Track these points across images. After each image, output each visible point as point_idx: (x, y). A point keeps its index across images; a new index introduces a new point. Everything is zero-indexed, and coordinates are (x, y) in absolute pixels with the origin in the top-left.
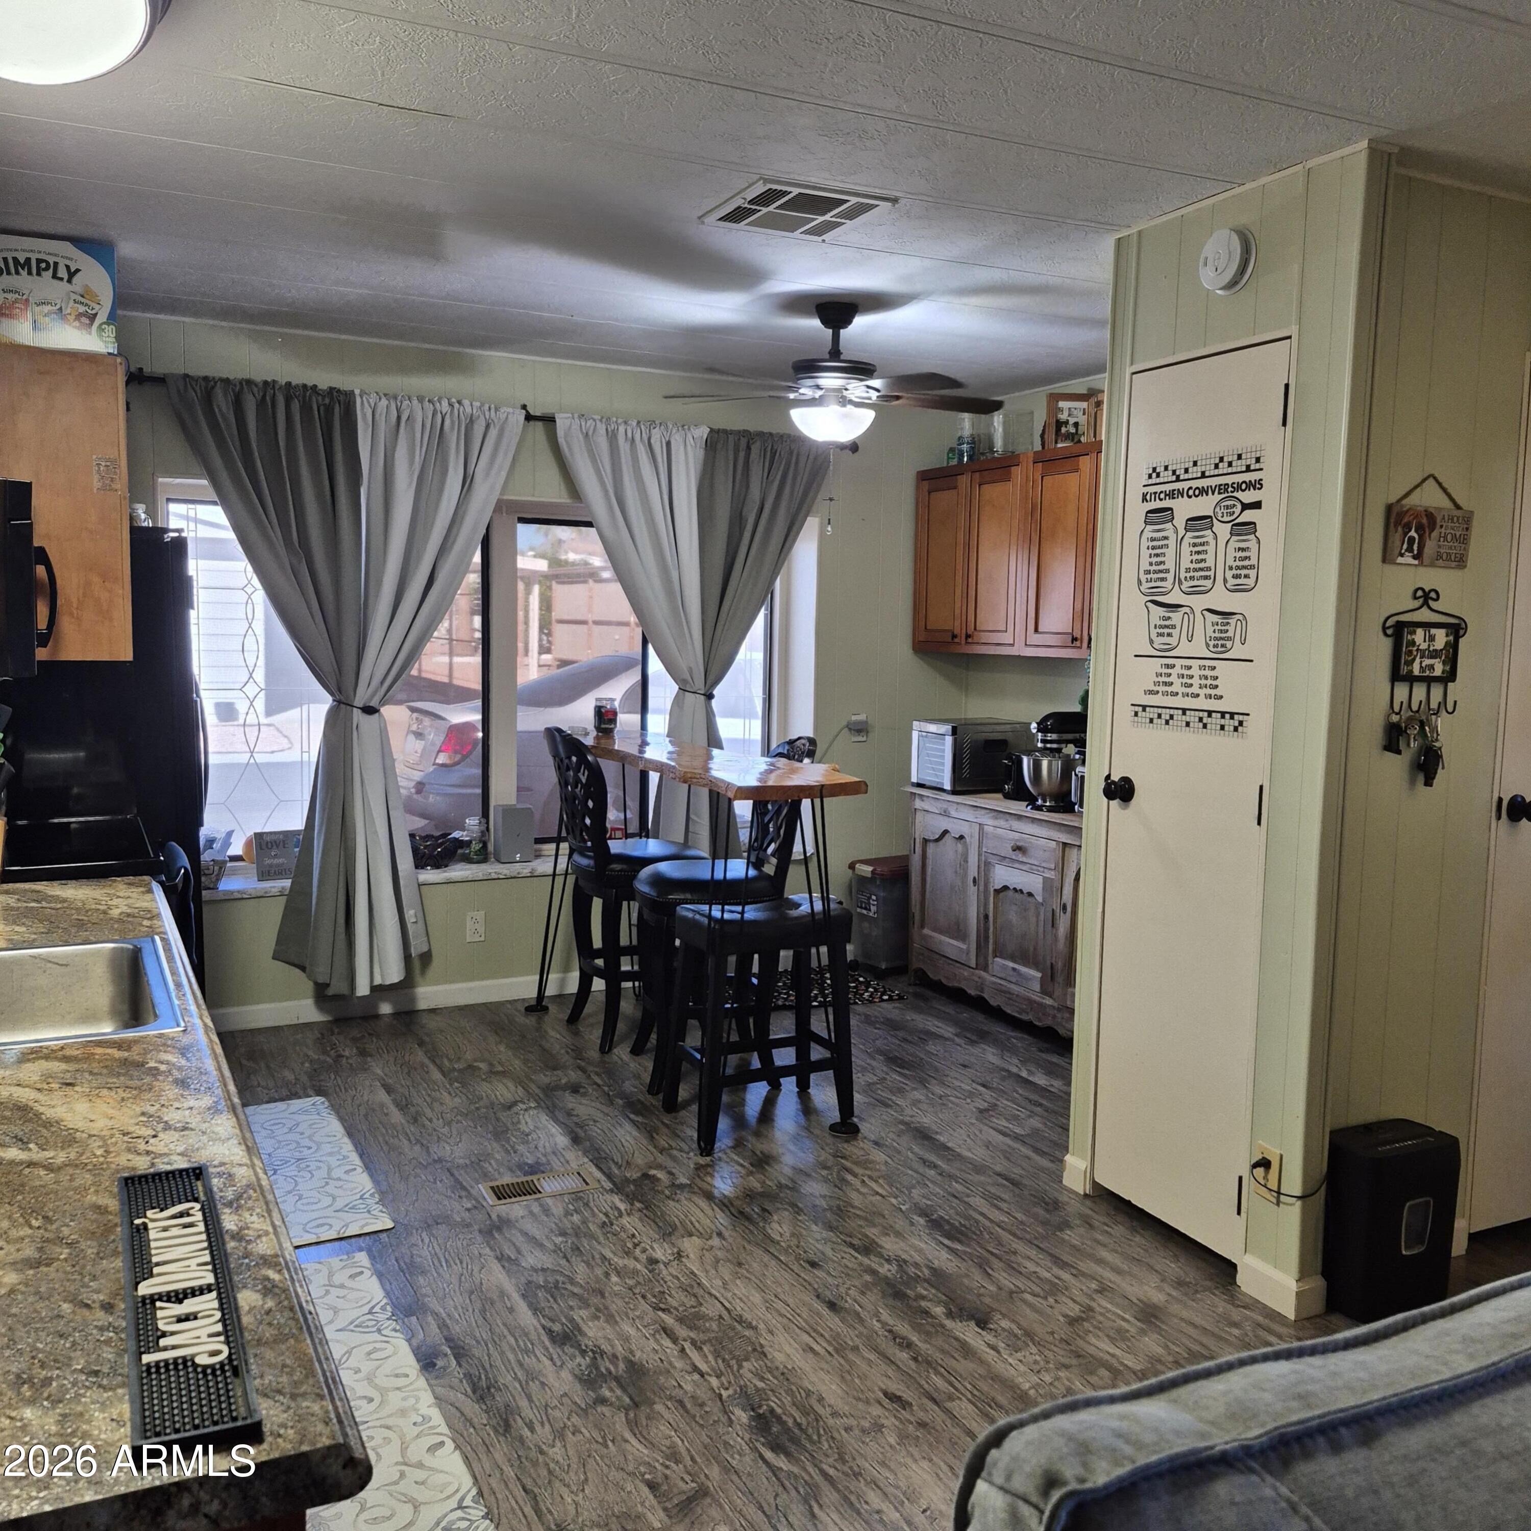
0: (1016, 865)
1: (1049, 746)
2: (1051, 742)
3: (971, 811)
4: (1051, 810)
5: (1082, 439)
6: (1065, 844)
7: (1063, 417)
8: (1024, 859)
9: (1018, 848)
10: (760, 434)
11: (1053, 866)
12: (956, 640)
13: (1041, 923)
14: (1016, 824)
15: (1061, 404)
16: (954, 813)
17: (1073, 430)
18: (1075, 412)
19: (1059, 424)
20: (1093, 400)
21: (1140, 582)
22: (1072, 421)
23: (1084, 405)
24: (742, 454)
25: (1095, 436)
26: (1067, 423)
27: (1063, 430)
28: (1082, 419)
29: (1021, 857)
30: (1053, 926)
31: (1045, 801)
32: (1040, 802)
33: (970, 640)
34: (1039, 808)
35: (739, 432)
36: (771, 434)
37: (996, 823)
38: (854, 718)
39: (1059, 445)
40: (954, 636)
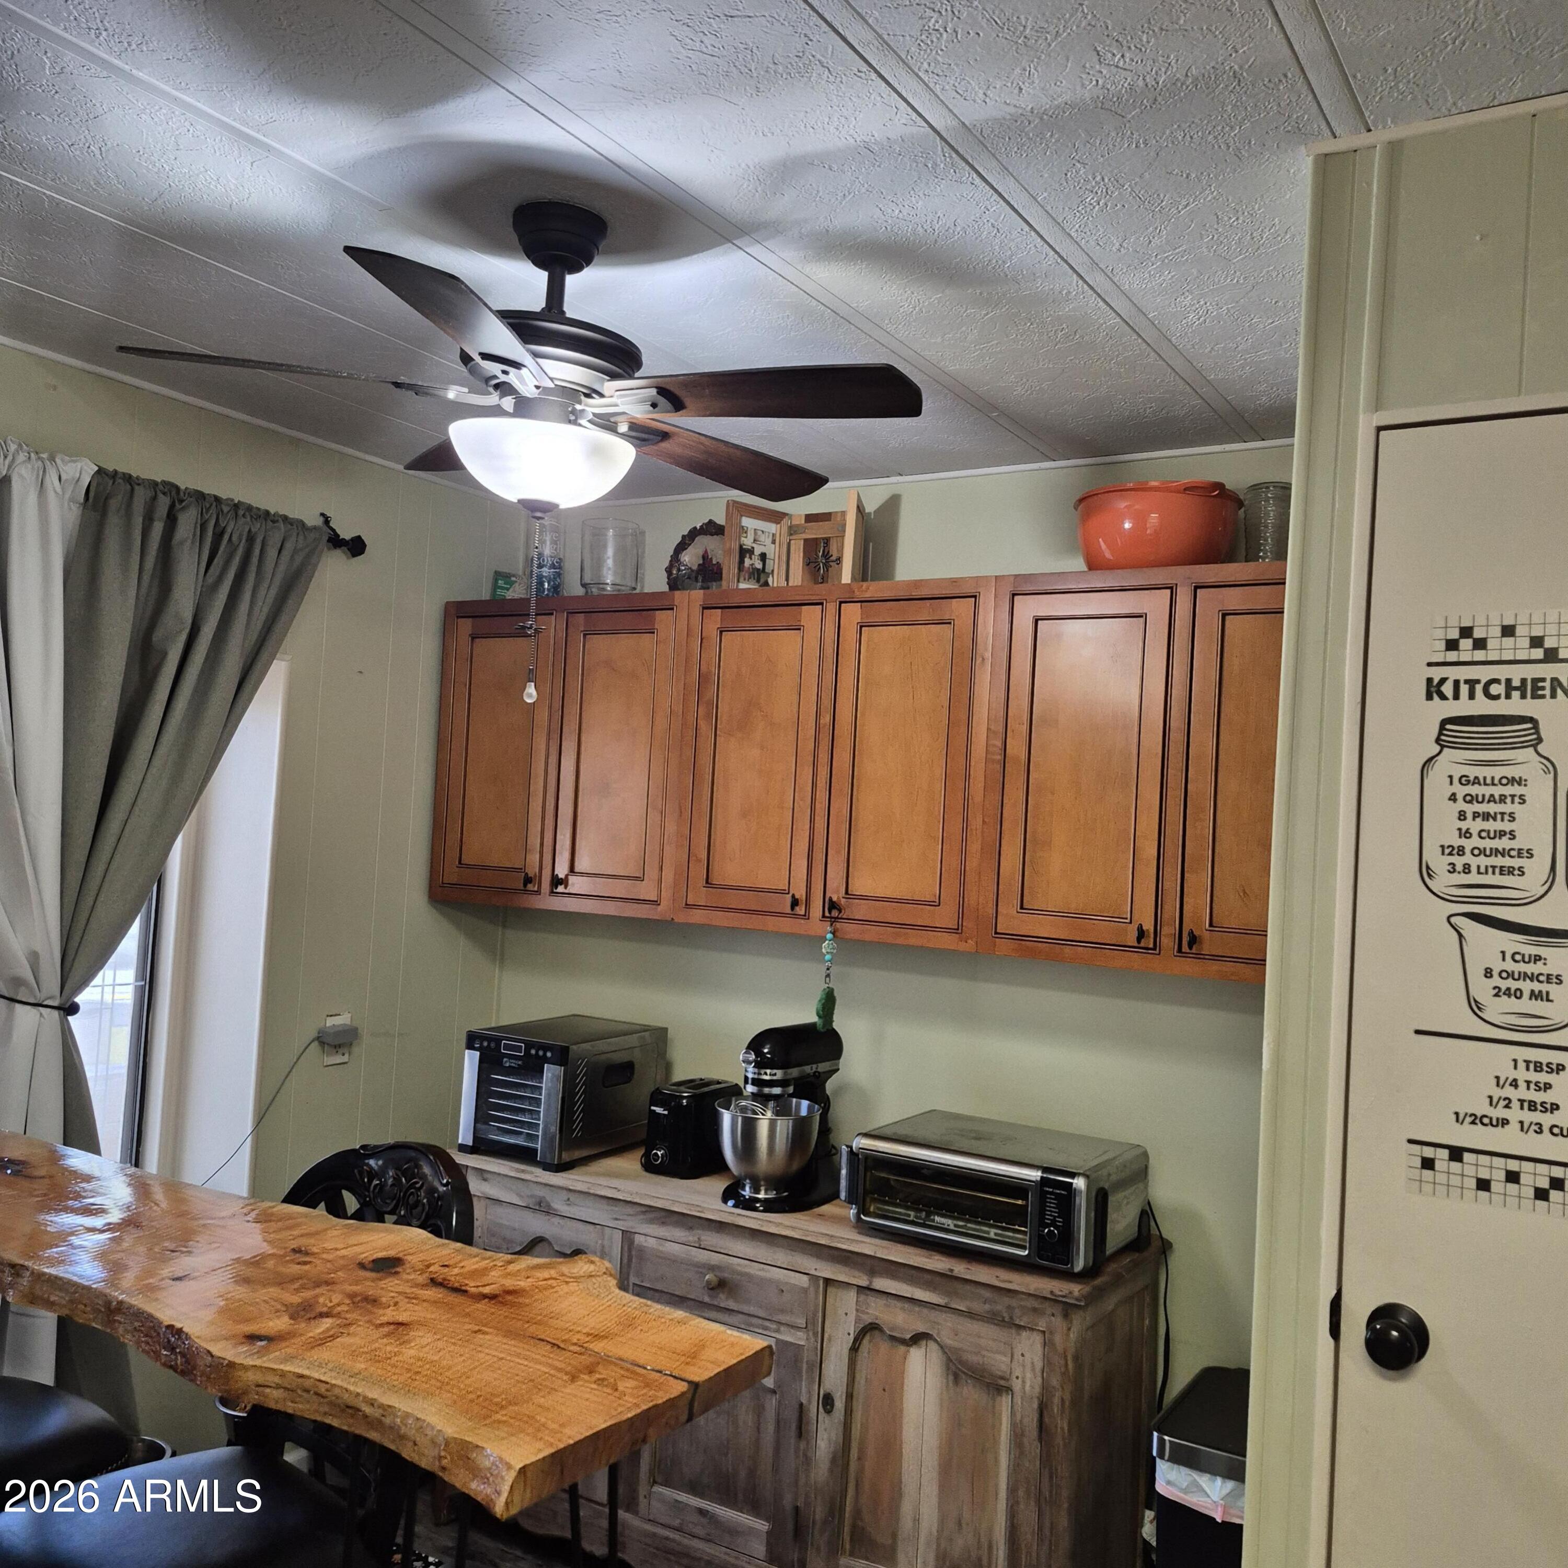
0: (713, 1314)
1: (766, 1090)
2: (771, 1084)
3: (604, 1205)
4: (770, 1207)
5: (770, 580)
6: (828, 1281)
7: (748, 542)
8: (731, 1304)
9: (721, 1285)
10: (200, 496)
11: (801, 1322)
12: (530, 887)
13: (770, 1428)
14: (711, 1238)
15: (747, 522)
16: (558, 1205)
17: (759, 565)
18: (762, 538)
19: (744, 552)
20: (786, 522)
21: (1425, 872)
22: (758, 550)
23: (772, 528)
24: (158, 528)
25: (787, 579)
26: (751, 552)
27: (747, 562)
28: (771, 550)
29: (723, 1300)
30: (800, 1434)
31: (758, 1192)
32: (747, 1192)
33: (561, 889)
34: (749, 1205)
35: (155, 484)
36: (217, 499)
37: (662, 1231)
38: (330, 1022)
39: (743, 586)
40: (528, 880)
